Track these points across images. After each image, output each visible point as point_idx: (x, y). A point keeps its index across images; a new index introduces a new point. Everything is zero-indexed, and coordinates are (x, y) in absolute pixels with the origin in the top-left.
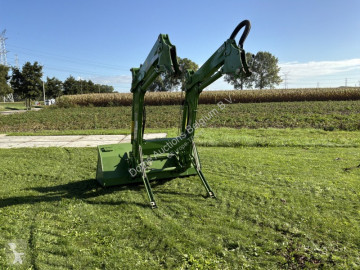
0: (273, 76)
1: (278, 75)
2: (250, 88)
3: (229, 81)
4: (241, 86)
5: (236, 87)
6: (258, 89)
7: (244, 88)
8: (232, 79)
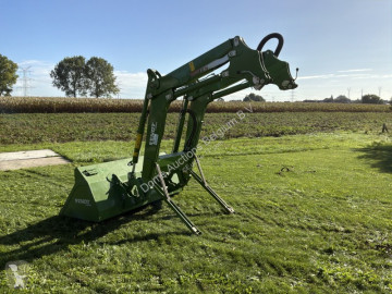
0: (109, 85)
1: (115, 84)
2: (85, 96)
3: (59, 86)
4: (74, 93)
5: (68, 93)
6: (94, 97)
7: (78, 96)
8: (62, 84)
